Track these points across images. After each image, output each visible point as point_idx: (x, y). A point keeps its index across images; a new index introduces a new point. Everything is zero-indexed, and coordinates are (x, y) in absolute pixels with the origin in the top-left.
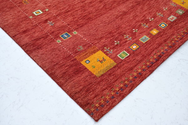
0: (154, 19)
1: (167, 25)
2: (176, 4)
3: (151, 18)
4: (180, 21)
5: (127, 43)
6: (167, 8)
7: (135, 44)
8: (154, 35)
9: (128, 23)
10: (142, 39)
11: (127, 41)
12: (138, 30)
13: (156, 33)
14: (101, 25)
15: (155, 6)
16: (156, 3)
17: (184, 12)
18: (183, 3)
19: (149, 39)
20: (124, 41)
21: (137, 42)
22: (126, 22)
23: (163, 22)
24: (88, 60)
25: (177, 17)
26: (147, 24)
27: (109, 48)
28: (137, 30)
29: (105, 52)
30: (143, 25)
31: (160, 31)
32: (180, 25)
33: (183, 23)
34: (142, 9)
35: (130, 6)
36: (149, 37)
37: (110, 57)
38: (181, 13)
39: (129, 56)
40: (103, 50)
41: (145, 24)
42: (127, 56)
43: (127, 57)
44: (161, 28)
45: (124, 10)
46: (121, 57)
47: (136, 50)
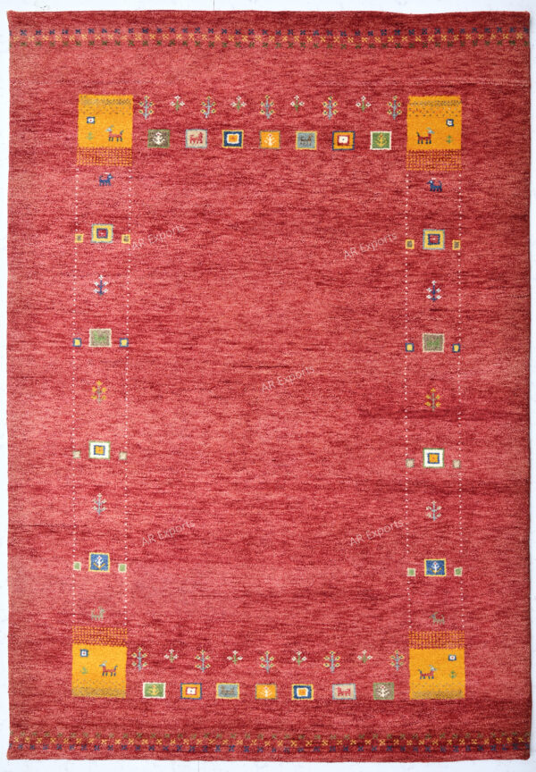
0: (307, 661)
1: (312, 699)
2: (407, 666)
3: (302, 655)
4: (352, 710)
5: (189, 672)
6: (370, 657)
7: (199, 686)
8: (257, 698)
9: (245, 626)
10: (223, 687)
11: (191, 668)
12: (242, 661)
13: (267, 696)
14: (190, 588)
15: (354, 630)
16: (369, 624)
17: (391, 698)
18: (423, 676)
19: (238, 698)
20: (188, 662)
21: (207, 687)
22: (244, 621)
23: (312, 686)
24: (87, 651)
25: (359, 698)
26: (274, 662)
27: (145, 656)
28: (240, 659)
29: (132, 658)
30: (265, 657)
31: (280, 700)
32: (337, 719)
33: (348, 721)
34: (317, 614)
35: (303, 585)
36: (241, 695)
37: (127, 675)
38: (383, 695)
39: (162, 700)
40: (132, 650)
41: (272, 659)
42: (159, 697)
43: (156, 700)
44: (290, 694)
45: (278, 585)
46: (146, 690)
47: (187, 700)
